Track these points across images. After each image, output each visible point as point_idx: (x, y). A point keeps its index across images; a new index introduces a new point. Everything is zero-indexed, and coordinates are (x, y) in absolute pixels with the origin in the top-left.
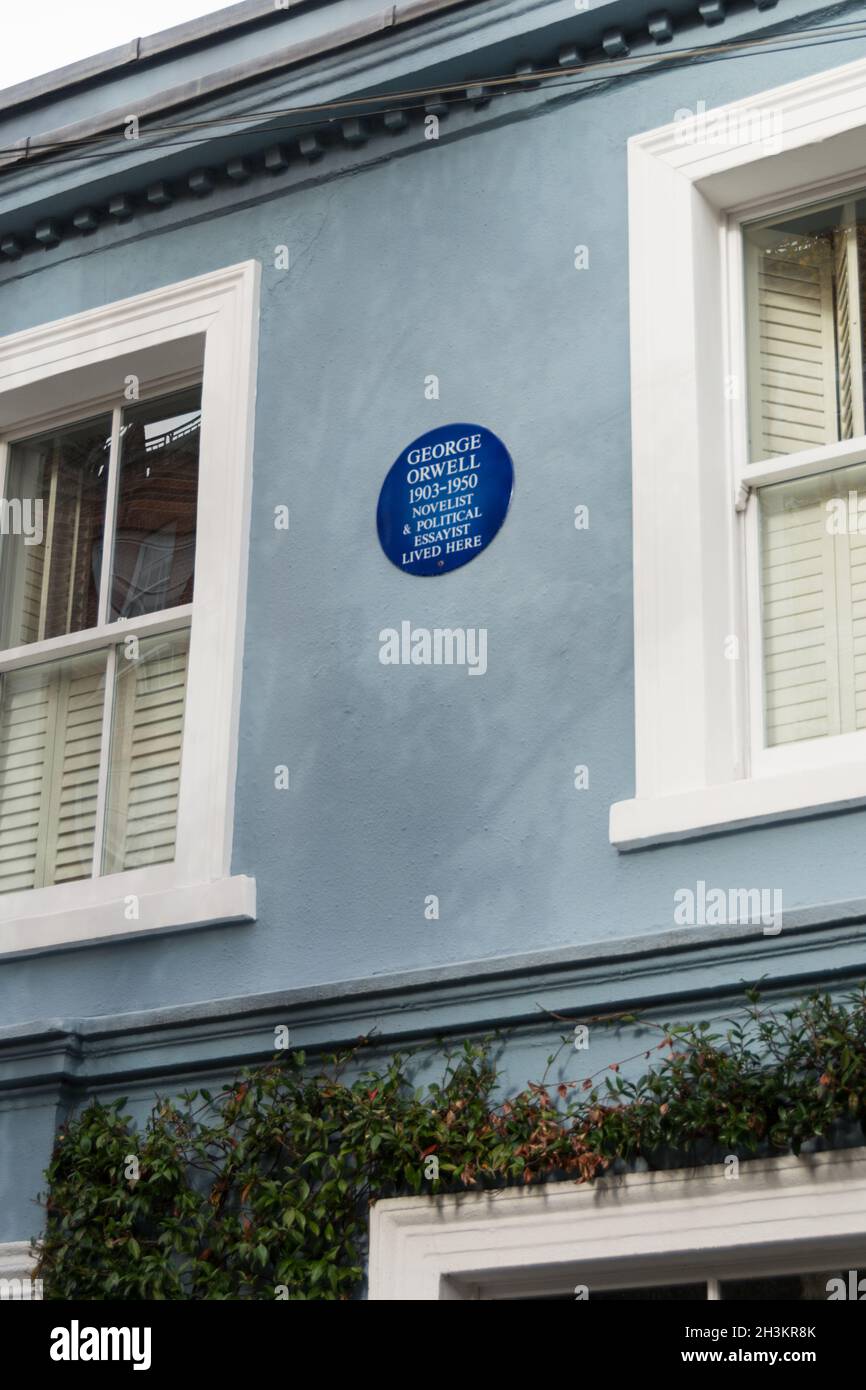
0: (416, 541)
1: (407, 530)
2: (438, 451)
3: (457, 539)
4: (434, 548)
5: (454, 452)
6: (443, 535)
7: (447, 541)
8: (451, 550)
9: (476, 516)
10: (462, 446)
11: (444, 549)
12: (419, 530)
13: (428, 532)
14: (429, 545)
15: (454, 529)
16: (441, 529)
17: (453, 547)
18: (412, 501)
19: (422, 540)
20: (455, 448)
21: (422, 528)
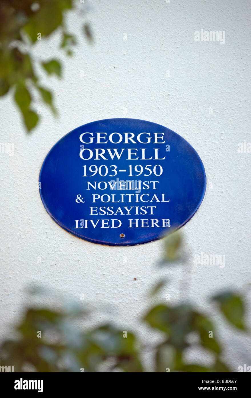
0: (92, 211)
1: (79, 199)
2: (116, 138)
3: (140, 217)
4: (113, 220)
5: (134, 142)
6: (125, 211)
7: (129, 217)
8: (134, 225)
9: (163, 201)
10: (143, 138)
11: (126, 223)
12: (94, 201)
13: (107, 205)
14: (106, 217)
15: (137, 208)
16: (122, 205)
17: (137, 223)
18: (85, 175)
19: (99, 211)
20: (135, 139)
21: (98, 201)
